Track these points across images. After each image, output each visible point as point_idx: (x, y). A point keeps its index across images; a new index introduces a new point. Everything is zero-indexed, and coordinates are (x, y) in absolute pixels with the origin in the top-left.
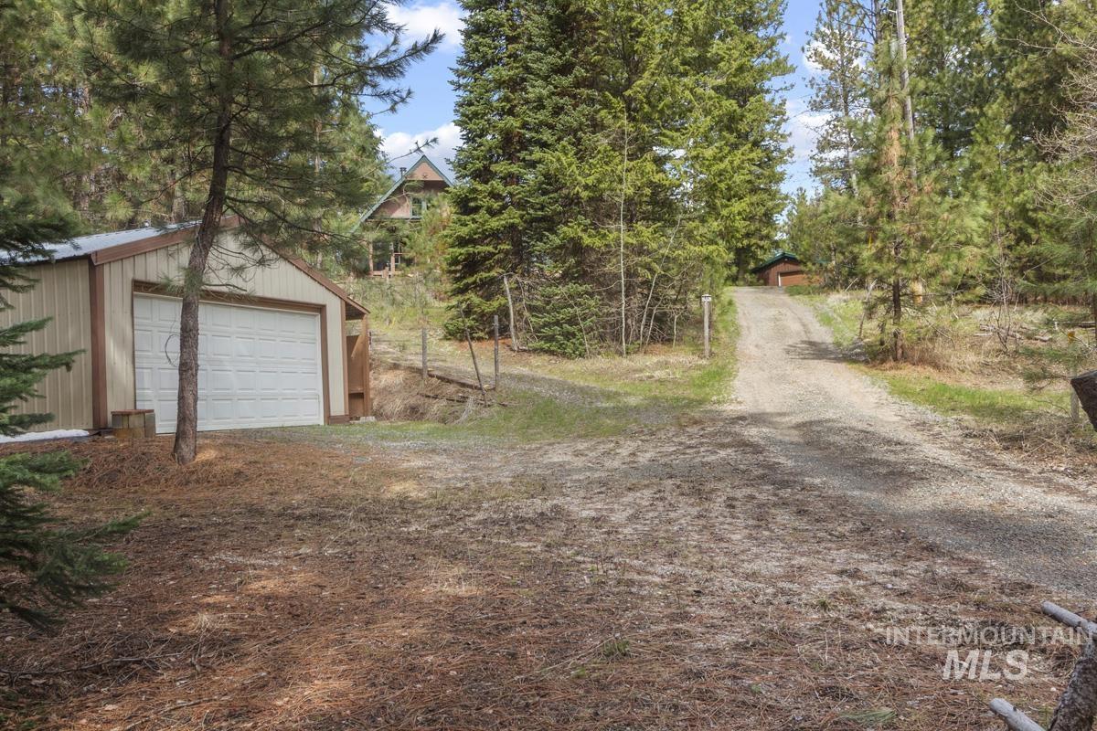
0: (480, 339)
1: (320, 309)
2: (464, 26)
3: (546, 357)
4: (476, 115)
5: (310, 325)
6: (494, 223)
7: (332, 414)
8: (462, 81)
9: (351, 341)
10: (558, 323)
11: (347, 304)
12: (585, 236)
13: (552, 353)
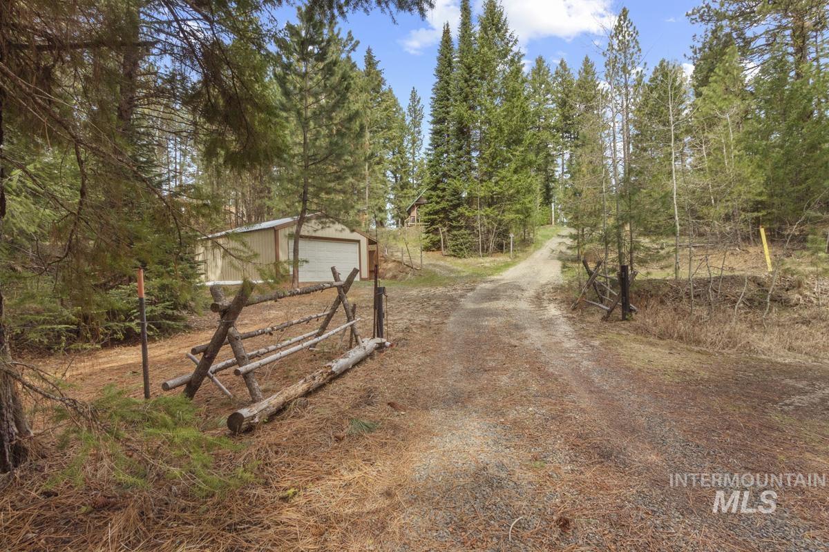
0: (433, 251)
1: (358, 241)
2: (430, 132)
3: (452, 258)
4: (432, 166)
5: (355, 247)
6: (438, 207)
7: (362, 277)
8: (430, 152)
9: (371, 253)
10: (457, 245)
11: (369, 239)
12: (466, 212)
13: (455, 256)
